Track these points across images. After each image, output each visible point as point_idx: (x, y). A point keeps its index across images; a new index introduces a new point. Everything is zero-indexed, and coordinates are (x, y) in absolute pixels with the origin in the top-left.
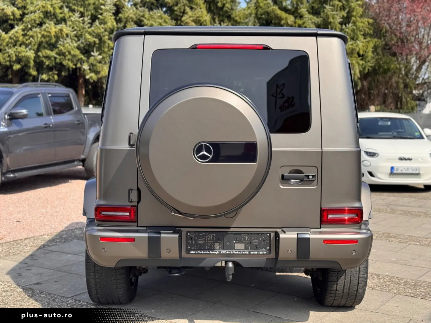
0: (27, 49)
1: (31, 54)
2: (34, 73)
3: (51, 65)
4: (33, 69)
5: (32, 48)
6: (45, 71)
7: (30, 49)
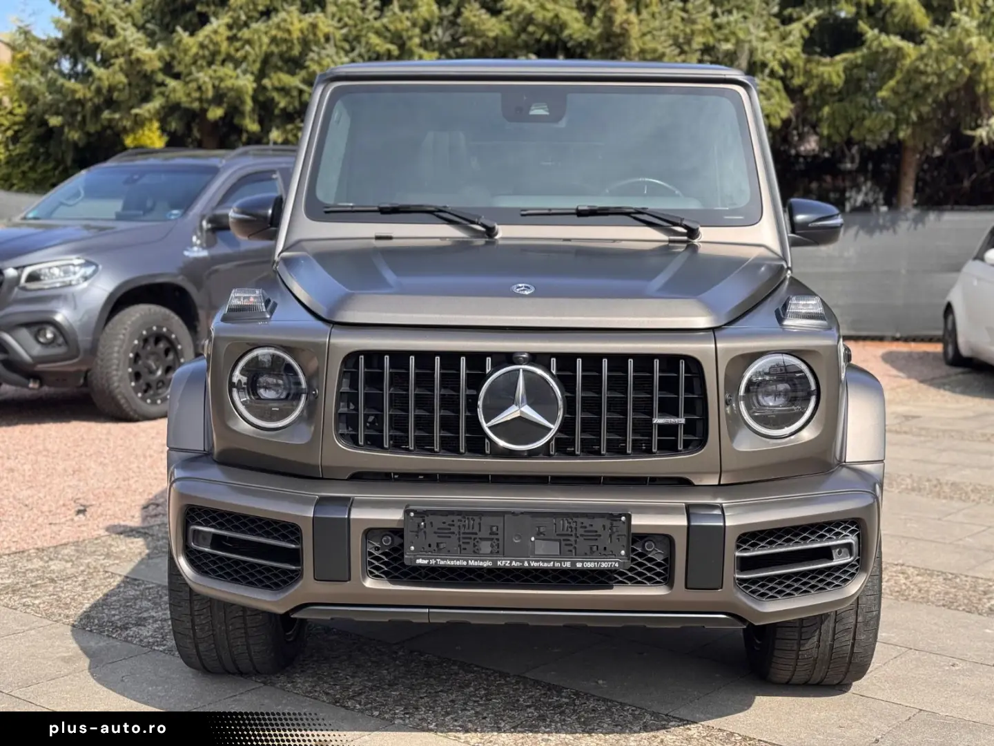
0: (239, 71)
1: (246, 82)
2: (254, 127)
3: (290, 108)
4: (250, 117)
5: (249, 69)
6: (278, 121)
7: (245, 72)
